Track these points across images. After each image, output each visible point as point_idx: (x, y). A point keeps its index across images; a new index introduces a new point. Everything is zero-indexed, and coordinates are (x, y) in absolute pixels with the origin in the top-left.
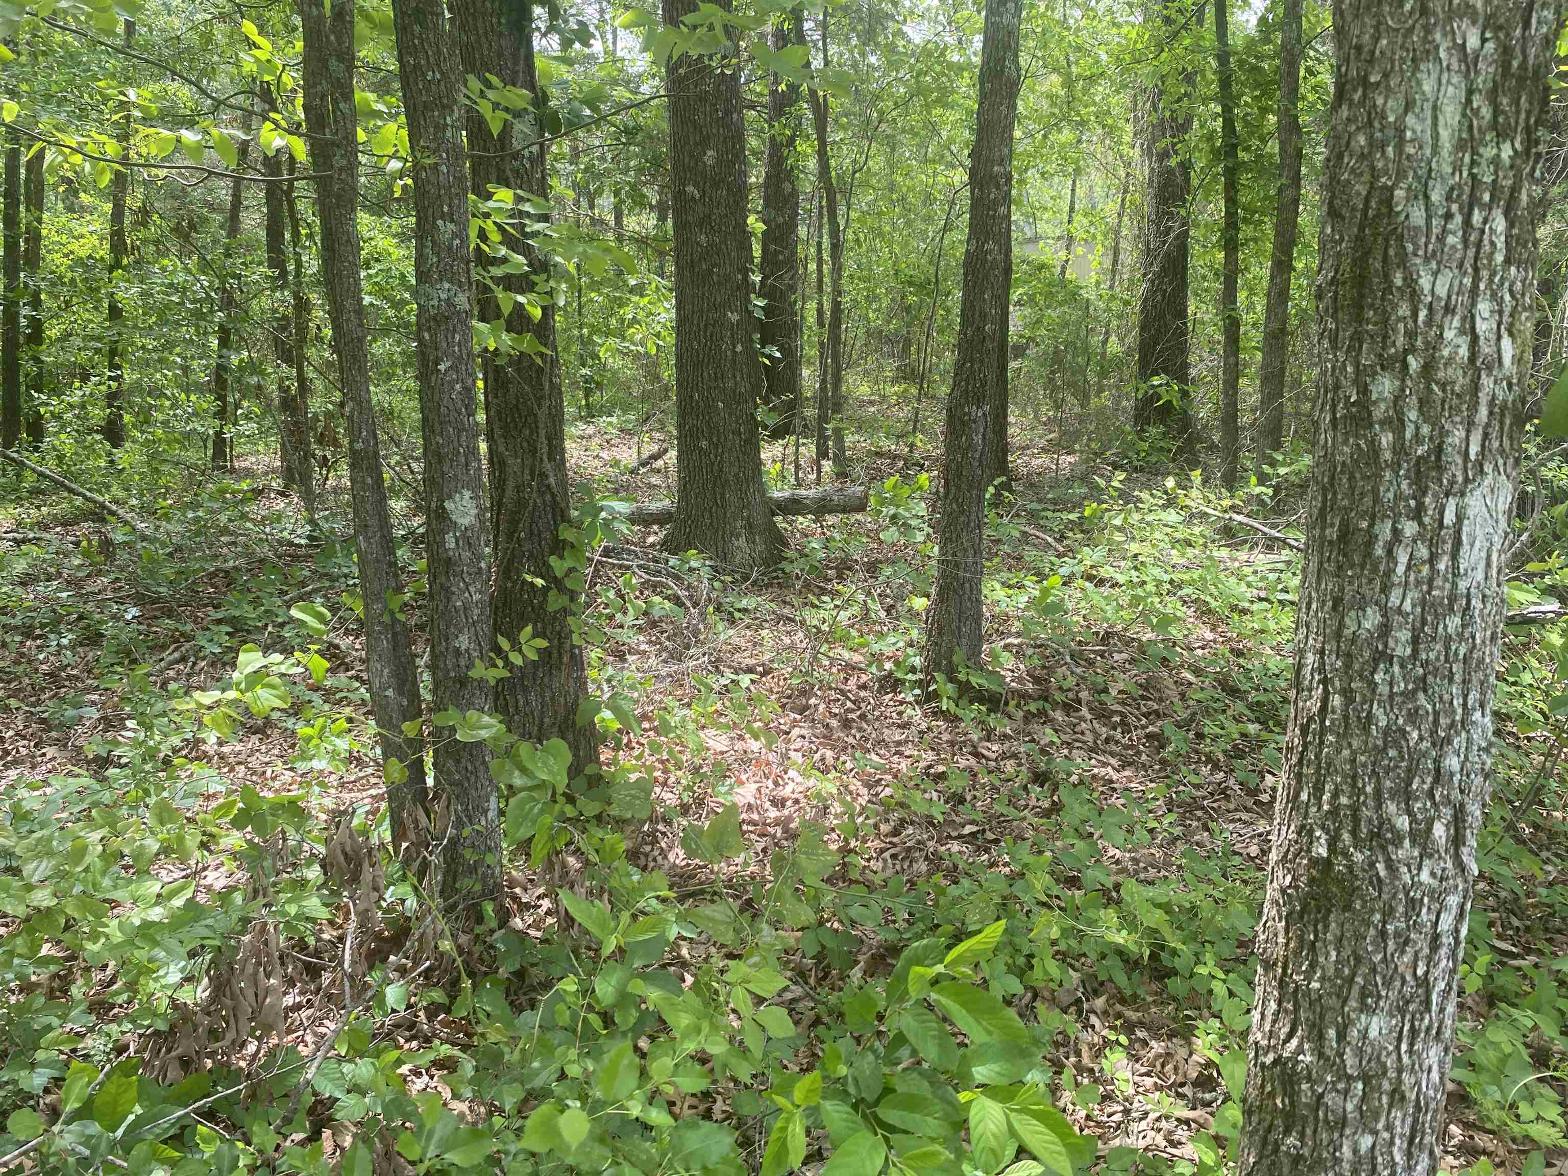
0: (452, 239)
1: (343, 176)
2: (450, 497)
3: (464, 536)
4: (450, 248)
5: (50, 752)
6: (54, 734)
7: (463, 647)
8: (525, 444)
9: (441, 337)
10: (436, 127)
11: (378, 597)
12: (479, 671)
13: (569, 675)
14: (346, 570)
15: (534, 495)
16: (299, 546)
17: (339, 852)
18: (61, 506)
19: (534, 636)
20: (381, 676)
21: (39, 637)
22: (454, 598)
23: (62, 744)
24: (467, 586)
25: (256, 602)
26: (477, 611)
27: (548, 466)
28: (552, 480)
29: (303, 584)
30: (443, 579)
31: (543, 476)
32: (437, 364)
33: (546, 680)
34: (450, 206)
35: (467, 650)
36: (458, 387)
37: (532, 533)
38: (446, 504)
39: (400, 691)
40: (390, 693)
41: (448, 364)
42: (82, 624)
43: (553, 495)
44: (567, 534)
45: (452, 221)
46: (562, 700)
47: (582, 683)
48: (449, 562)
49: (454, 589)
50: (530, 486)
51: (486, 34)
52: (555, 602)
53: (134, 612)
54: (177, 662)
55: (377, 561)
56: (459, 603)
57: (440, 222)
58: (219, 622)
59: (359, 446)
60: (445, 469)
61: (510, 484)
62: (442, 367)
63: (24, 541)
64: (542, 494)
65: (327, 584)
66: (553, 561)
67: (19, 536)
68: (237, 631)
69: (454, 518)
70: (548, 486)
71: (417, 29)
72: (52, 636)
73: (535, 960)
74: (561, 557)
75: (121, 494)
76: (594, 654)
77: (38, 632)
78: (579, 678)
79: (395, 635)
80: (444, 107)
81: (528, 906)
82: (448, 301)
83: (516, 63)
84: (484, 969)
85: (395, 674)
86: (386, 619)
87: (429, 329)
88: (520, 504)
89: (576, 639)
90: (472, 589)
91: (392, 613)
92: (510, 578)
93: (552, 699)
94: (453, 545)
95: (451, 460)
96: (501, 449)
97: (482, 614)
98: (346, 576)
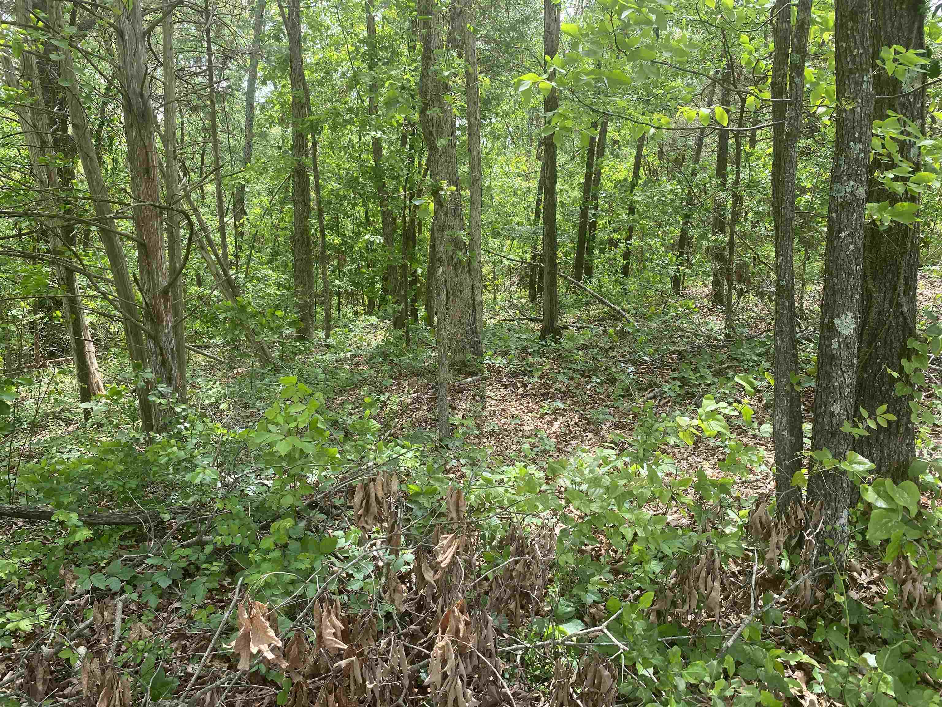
0: (859, 154)
1: (792, 122)
2: (838, 316)
3: (844, 341)
4: (857, 159)
5: (590, 435)
6: (592, 427)
7: (836, 412)
8: (887, 284)
9: (844, 216)
10: (857, 84)
11: (784, 375)
12: (847, 428)
13: (903, 441)
14: (748, 357)
15: (891, 318)
16: (720, 340)
17: (758, 521)
18: (596, 310)
19: (887, 411)
20: (781, 422)
21: (587, 377)
22: (834, 380)
23: (597, 433)
24: (843, 373)
25: (696, 371)
26: (847, 390)
27: (903, 299)
28: (905, 309)
29: (722, 363)
30: (828, 367)
31: (900, 305)
32: (839, 232)
33: (886, 441)
34: (860, 133)
35: (838, 414)
36: (852, 247)
37: (886, 342)
38: (835, 321)
39: (791, 432)
40: (785, 433)
41: (847, 233)
42: (607, 372)
43: (905, 319)
44: (912, 344)
45: (860, 142)
46: (896, 457)
47: (912, 448)
48: (833, 357)
49: (834, 374)
50: (888, 312)
51: (890, 18)
52: (900, 390)
53: (632, 368)
54: (651, 398)
55: (786, 352)
56: (837, 384)
57: (852, 144)
58: (674, 379)
59: (783, 283)
60: (837, 298)
61: (874, 310)
62: (842, 235)
63: (581, 328)
64: (896, 317)
65: (737, 364)
66: (904, 362)
67: (579, 325)
68: (684, 385)
69: (839, 329)
70: (902, 313)
71: (850, 24)
72: (594, 377)
73: (869, 622)
74: (909, 360)
75: (627, 307)
76: (924, 430)
77: (587, 374)
78: (910, 444)
79: (792, 398)
80: (862, 70)
81: (861, 586)
82: (852, 193)
83: (911, 32)
84: (831, 617)
85: (790, 423)
86: (788, 388)
87: (836, 212)
88: (880, 323)
89: (914, 418)
90: (846, 375)
91: (792, 385)
92: (866, 371)
93: (889, 455)
94: (836, 347)
95: (842, 293)
96: (870, 286)
97: (851, 392)
98: (748, 360)
